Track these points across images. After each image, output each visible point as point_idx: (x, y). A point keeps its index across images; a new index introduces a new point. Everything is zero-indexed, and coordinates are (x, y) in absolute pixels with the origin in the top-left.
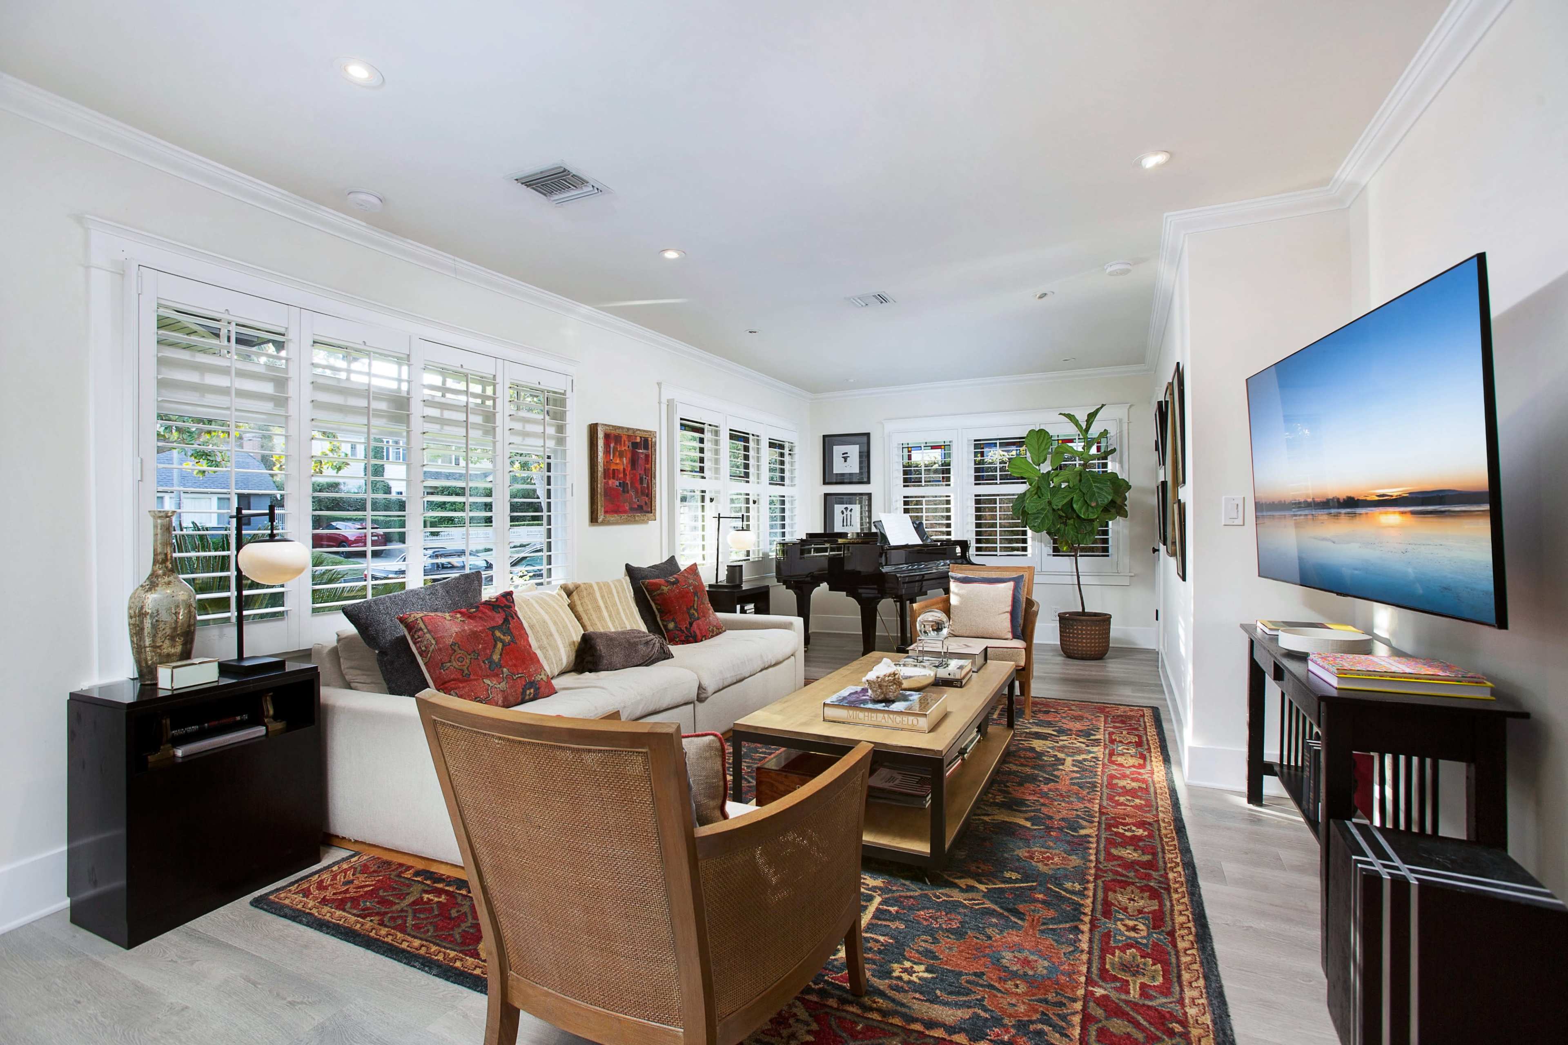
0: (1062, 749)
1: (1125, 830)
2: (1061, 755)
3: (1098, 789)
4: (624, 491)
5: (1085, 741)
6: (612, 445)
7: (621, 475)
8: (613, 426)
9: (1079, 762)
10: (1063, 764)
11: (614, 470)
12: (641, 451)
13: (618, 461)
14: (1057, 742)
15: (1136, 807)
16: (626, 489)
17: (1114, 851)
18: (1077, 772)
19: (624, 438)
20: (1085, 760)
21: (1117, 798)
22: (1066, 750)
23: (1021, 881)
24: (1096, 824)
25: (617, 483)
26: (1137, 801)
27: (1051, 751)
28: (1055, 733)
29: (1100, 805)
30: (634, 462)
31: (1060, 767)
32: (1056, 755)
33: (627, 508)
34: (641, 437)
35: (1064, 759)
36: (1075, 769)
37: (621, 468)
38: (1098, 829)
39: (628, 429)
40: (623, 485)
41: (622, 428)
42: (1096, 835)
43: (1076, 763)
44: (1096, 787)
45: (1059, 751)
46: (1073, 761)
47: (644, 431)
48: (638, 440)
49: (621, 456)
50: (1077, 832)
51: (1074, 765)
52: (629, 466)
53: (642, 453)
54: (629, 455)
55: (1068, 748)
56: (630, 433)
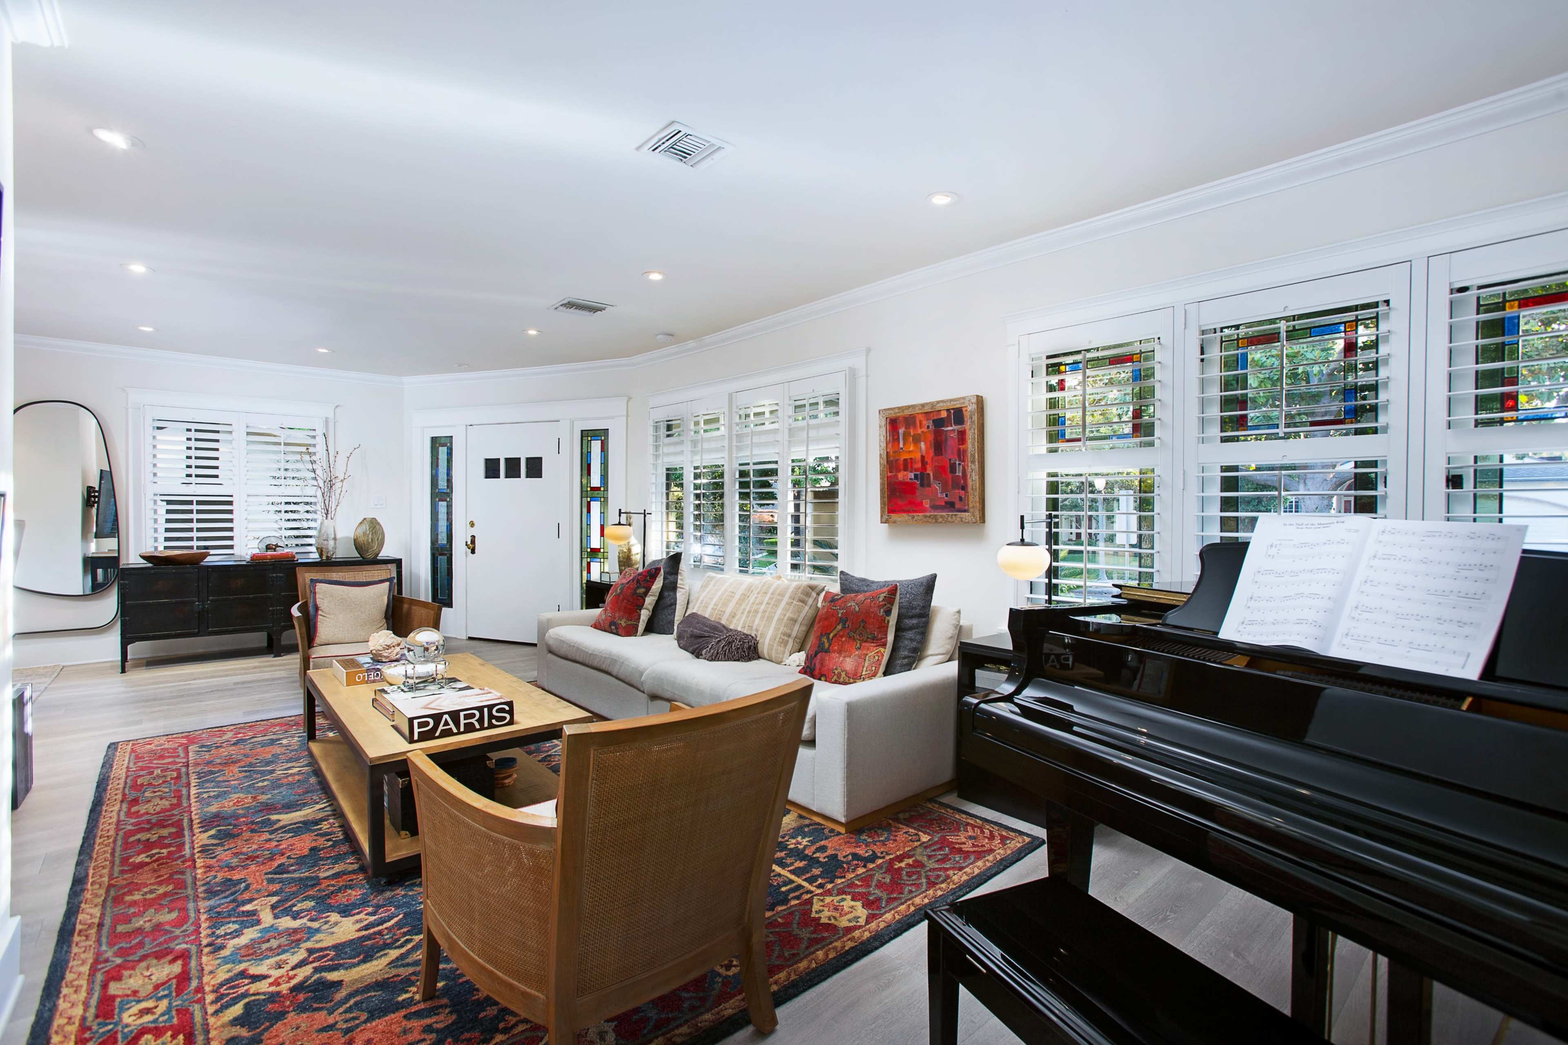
0: (295, 938)
1: (159, 853)
2: (287, 923)
3: (201, 889)
4: (922, 485)
5: (254, 988)
6: (901, 431)
7: (919, 465)
8: (899, 408)
9: (244, 925)
10: (273, 907)
11: (905, 460)
12: (950, 428)
13: (911, 448)
14: (310, 951)
15: (138, 887)
16: (925, 482)
17: (173, 830)
18: (244, 903)
19: (920, 418)
20: (237, 934)
21: (171, 887)
22: (283, 940)
23: (253, 784)
24: (196, 846)
25: (912, 475)
26: (137, 897)
27: (309, 924)
28: (333, 976)
29: (195, 867)
30: (939, 446)
31: (275, 899)
32: (294, 918)
33: (928, 506)
34: (948, 410)
35: (276, 917)
36: (248, 907)
37: (917, 456)
38: (193, 842)
39: (923, 405)
40: (923, 478)
41: (913, 406)
42: (194, 835)
43: (252, 919)
44: (205, 891)
45: (295, 931)
46: (259, 922)
47: (951, 400)
48: (944, 414)
49: (917, 440)
50: (219, 831)
51: (254, 913)
52: (932, 452)
53: (953, 431)
54: (931, 437)
55: (281, 950)
56: (927, 409)
